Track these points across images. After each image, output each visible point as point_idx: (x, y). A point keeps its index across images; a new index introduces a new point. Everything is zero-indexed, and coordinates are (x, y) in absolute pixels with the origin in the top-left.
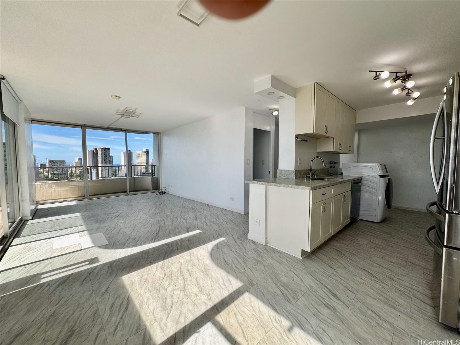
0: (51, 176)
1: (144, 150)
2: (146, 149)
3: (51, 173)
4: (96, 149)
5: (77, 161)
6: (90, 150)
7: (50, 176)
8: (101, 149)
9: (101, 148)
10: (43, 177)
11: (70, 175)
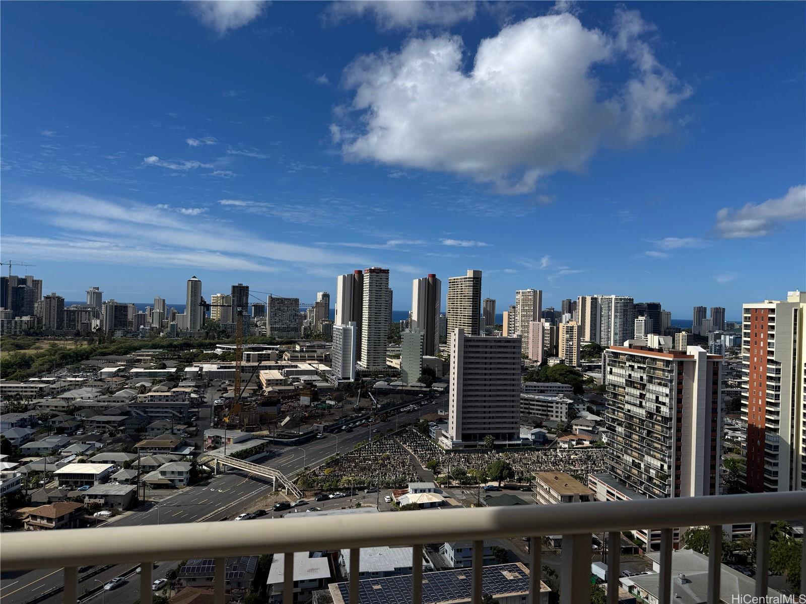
0: (272, 334)
1: (468, 274)
2: (474, 272)
3: (271, 327)
4: (360, 272)
5: (319, 301)
6: (347, 275)
7: (268, 333)
8: (371, 271)
9: (370, 269)
10: (257, 334)
11: (304, 332)
